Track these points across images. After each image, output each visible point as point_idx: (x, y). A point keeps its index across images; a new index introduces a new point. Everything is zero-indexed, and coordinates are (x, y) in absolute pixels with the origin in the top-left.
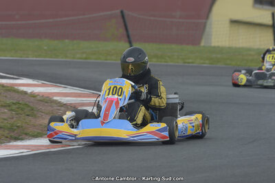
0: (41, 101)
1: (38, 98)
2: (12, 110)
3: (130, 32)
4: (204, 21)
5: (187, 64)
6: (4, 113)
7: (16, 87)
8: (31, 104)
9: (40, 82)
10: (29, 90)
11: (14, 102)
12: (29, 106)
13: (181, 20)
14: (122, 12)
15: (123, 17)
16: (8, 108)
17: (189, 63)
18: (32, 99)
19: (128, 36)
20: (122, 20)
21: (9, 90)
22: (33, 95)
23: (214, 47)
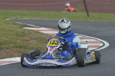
0: (50, 37)
1: (49, 35)
2: (38, 41)
3: (88, 8)
6: (35, 42)
7: (40, 31)
8: (46, 38)
9: (50, 29)
10: (45, 32)
11: (39, 37)
12: (45, 39)
15: (84, 2)
16: (36, 40)
19: (87, 10)
21: (37, 33)
22: (47, 35)
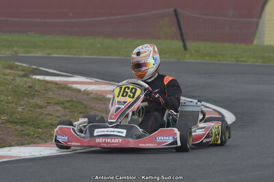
0: (94, 98)
1: (92, 96)
2: (65, 108)
3: (184, 31)
4: (256, 20)
6: (58, 111)
7: (70, 85)
8: (85, 102)
9: (93, 80)
10: (82, 88)
11: (68, 99)
12: (82, 104)
13: (234, 19)
14: (175, 11)
15: (176, 15)
16: (62, 105)
17: (241, 61)
18: (86, 96)
19: (182, 35)
20: (175, 19)
21: (62, 88)
22: (86, 93)
23: (267, 46)
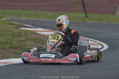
1: (46, 37)
2: (34, 42)
3: (86, 9)
4: (117, 4)
5: (110, 23)
6: (31, 43)
7: (36, 32)
8: (43, 39)
9: (47, 30)
10: (42, 33)
11: (36, 38)
13: (108, 4)
15: (83, 2)
16: (33, 41)
18: (43, 37)
19: (85, 11)
20: (82, 4)
21: (33, 33)
22: (44, 35)
